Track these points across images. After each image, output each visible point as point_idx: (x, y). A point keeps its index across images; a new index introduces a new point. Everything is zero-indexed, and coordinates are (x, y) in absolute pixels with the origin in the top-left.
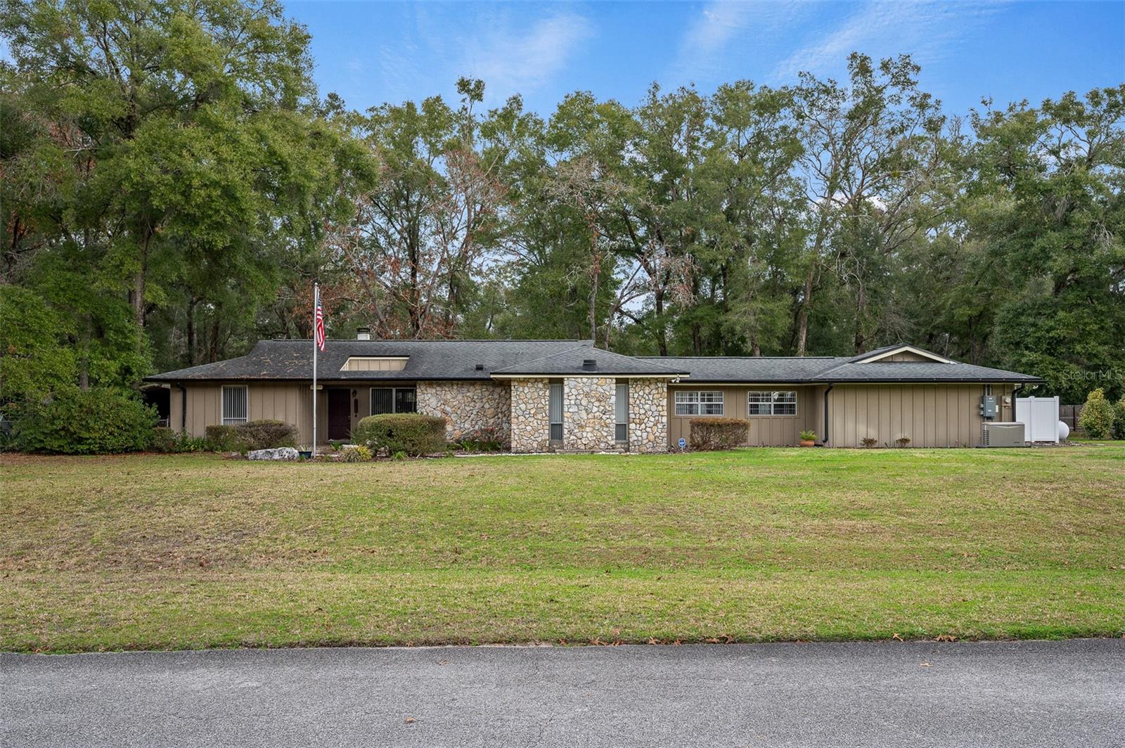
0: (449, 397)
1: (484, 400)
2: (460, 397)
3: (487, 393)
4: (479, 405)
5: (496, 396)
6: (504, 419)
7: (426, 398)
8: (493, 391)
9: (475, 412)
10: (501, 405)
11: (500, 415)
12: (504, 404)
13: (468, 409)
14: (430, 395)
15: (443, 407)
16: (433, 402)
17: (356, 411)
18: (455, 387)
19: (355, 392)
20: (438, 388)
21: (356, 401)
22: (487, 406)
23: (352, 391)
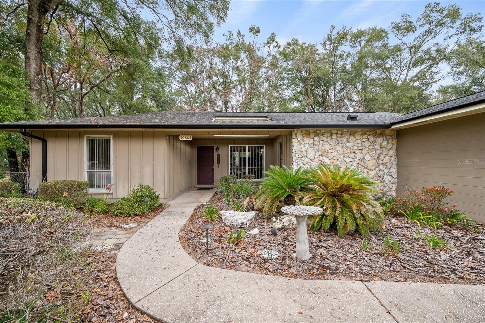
0: (327, 147)
1: (365, 151)
2: (339, 147)
3: (367, 144)
4: (359, 156)
5: (377, 147)
6: (386, 171)
7: (304, 149)
8: (374, 141)
9: (355, 164)
10: (382, 156)
11: (382, 167)
12: (386, 155)
13: (348, 160)
14: (307, 146)
15: (321, 158)
16: (311, 153)
17: (218, 162)
18: (334, 137)
19: (218, 148)
20: (316, 138)
21: (218, 155)
22: (368, 157)
23: (215, 148)
